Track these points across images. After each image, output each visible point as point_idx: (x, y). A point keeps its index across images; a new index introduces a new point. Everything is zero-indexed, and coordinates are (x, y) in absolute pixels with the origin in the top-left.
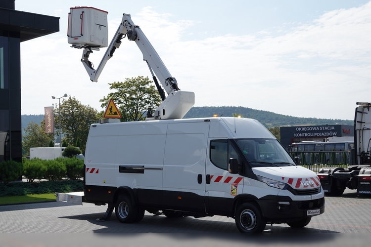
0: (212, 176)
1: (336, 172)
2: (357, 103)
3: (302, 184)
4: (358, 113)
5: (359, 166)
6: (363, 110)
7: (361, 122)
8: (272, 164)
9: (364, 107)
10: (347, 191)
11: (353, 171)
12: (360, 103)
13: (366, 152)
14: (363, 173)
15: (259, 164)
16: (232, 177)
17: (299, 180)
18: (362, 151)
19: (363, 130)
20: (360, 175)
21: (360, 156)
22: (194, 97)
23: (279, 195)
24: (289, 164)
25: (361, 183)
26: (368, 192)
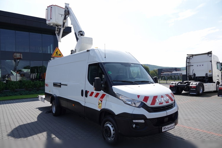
0: (88, 92)
1: (178, 84)
2: (187, 55)
3: (157, 101)
4: (187, 59)
5: (189, 81)
6: (190, 58)
7: (189, 63)
8: (133, 82)
9: (190, 56)
10: (184, 92)
11: (187, 84)
12: (189, 55)
13: (191, 75)
14: (192, 84)
15: (121, 82)
16: (99, 93)
17: (155, 97)
18: (189, 75)
19: (190, 66)
20: (190, 86)
21: (188, 77)
22: (92, 40)
23: (134, 113)
24: (149, 82)
25: (191, 89)
26: (194, 94)
